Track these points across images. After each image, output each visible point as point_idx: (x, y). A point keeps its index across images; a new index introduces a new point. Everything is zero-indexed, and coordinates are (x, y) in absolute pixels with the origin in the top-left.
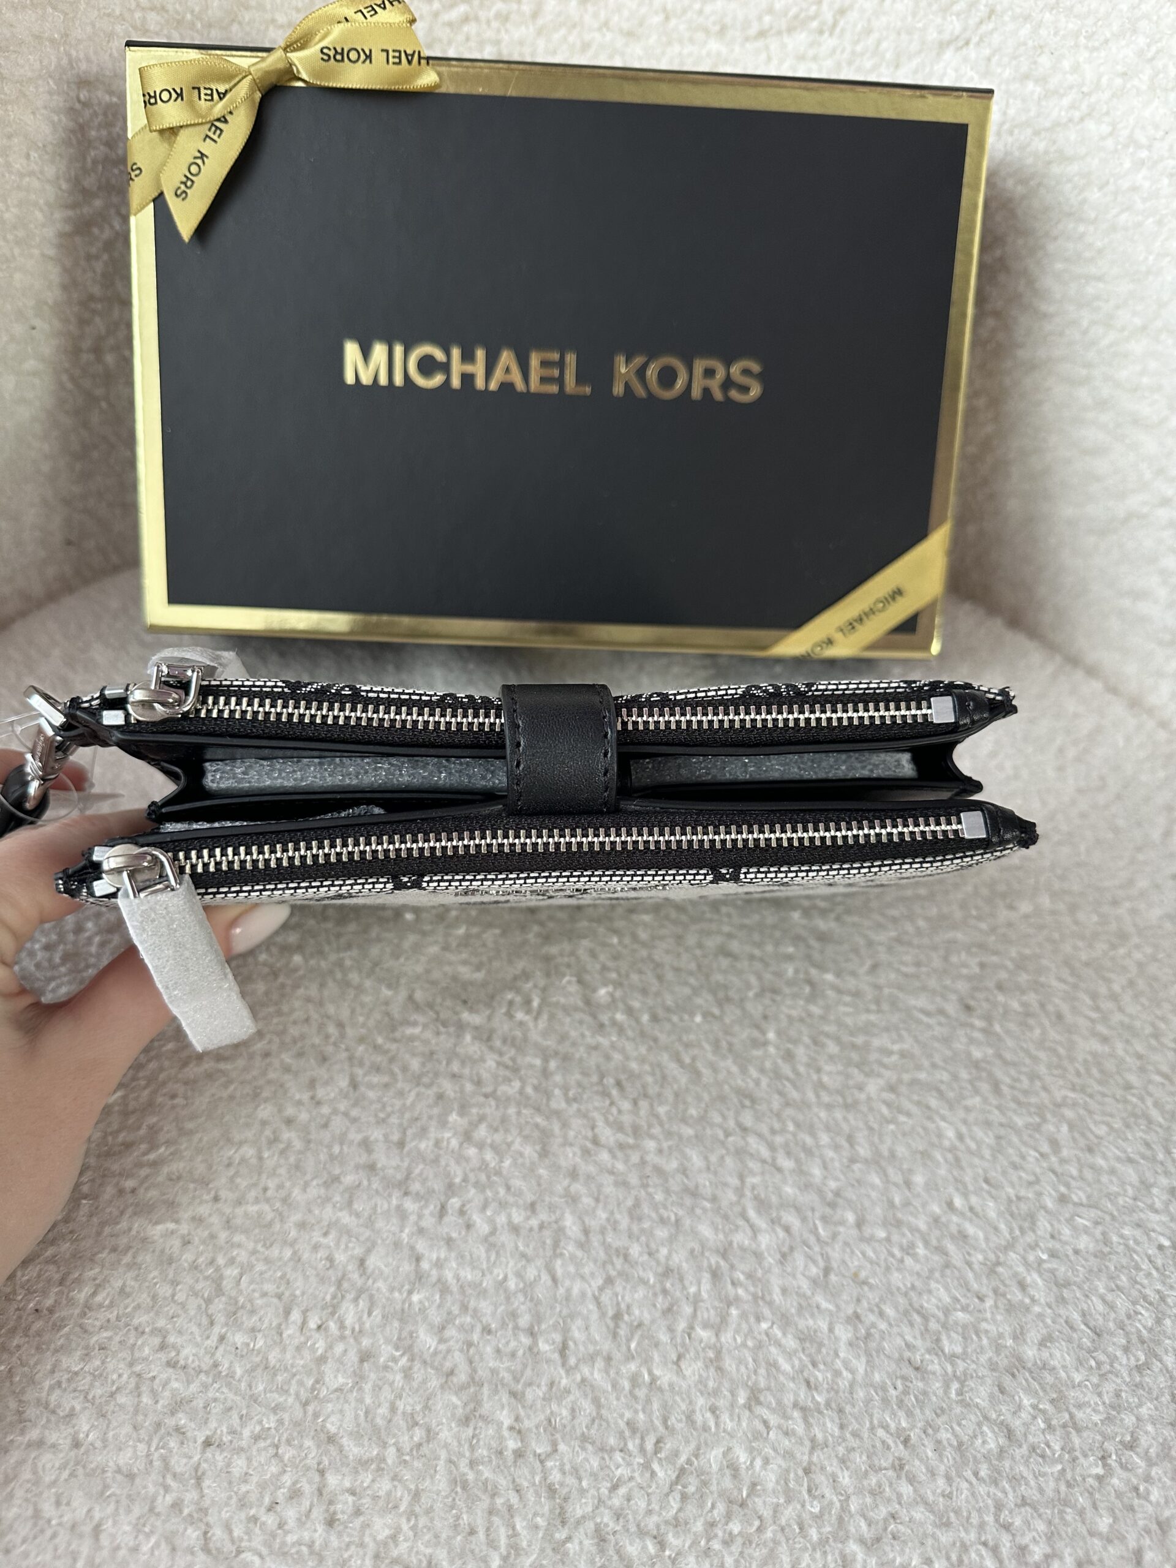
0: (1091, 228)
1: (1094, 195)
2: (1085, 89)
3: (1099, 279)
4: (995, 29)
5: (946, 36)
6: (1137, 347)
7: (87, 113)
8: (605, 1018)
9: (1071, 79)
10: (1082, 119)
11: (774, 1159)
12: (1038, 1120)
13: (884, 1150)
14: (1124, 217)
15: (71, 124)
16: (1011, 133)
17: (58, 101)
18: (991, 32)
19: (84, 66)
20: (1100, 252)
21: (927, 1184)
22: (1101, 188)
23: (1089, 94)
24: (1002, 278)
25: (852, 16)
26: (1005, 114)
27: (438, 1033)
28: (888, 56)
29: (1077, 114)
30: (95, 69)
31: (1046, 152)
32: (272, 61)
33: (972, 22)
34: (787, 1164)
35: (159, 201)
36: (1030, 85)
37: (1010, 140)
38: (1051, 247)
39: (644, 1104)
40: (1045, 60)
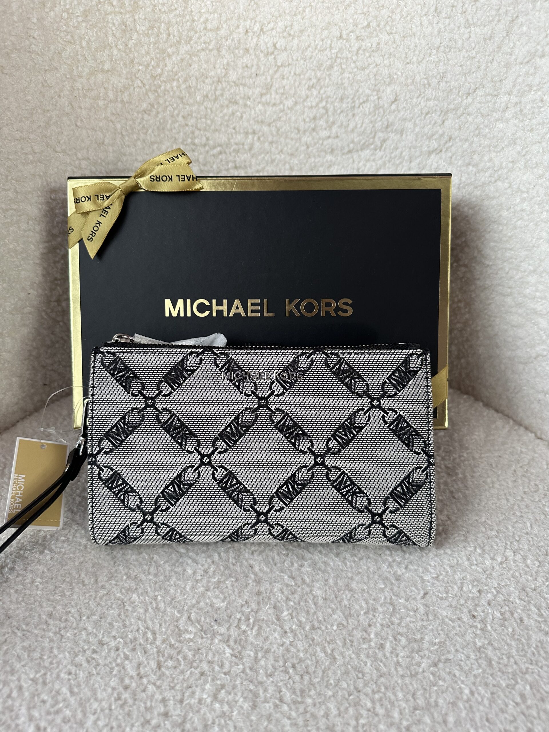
0: (505, 228)
1: (505, 213)
2: (495, 169)
3: (511, 249)
4: (452, 145)
5: (431, 149)
6: (532, 279)
7: (54, 203)
8: (287, 628)
9: (489, 164)
10: (496, 181)
11: (374, 708)
12: (513, 682)
13: (432, 701)
14: (519, 223)
15: (47, 209)
16: (464, 188)
17: (42, 200)
18: (451, 146)
19: (53, 185)
20: (510, 237)
21: (455, 722)
22: (507, 210)
23: (498, 171)
24: (466, 250)
25: (389, 142)
26: (460, 180)
27: (202, 638)
28: (406, 158)
29: (493, 179)
30: (58, 185)
31: (481, 196)
32: (130, 182)
33: (442, 142)
34: (381, 711)
35: (81, 242)
36: (471, 168)
37: (464, 191)
38: (487, 236)
39: (307, 678)
40: (476, 157)
